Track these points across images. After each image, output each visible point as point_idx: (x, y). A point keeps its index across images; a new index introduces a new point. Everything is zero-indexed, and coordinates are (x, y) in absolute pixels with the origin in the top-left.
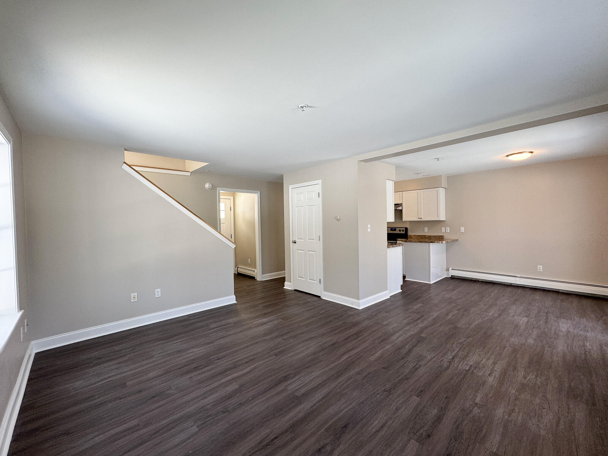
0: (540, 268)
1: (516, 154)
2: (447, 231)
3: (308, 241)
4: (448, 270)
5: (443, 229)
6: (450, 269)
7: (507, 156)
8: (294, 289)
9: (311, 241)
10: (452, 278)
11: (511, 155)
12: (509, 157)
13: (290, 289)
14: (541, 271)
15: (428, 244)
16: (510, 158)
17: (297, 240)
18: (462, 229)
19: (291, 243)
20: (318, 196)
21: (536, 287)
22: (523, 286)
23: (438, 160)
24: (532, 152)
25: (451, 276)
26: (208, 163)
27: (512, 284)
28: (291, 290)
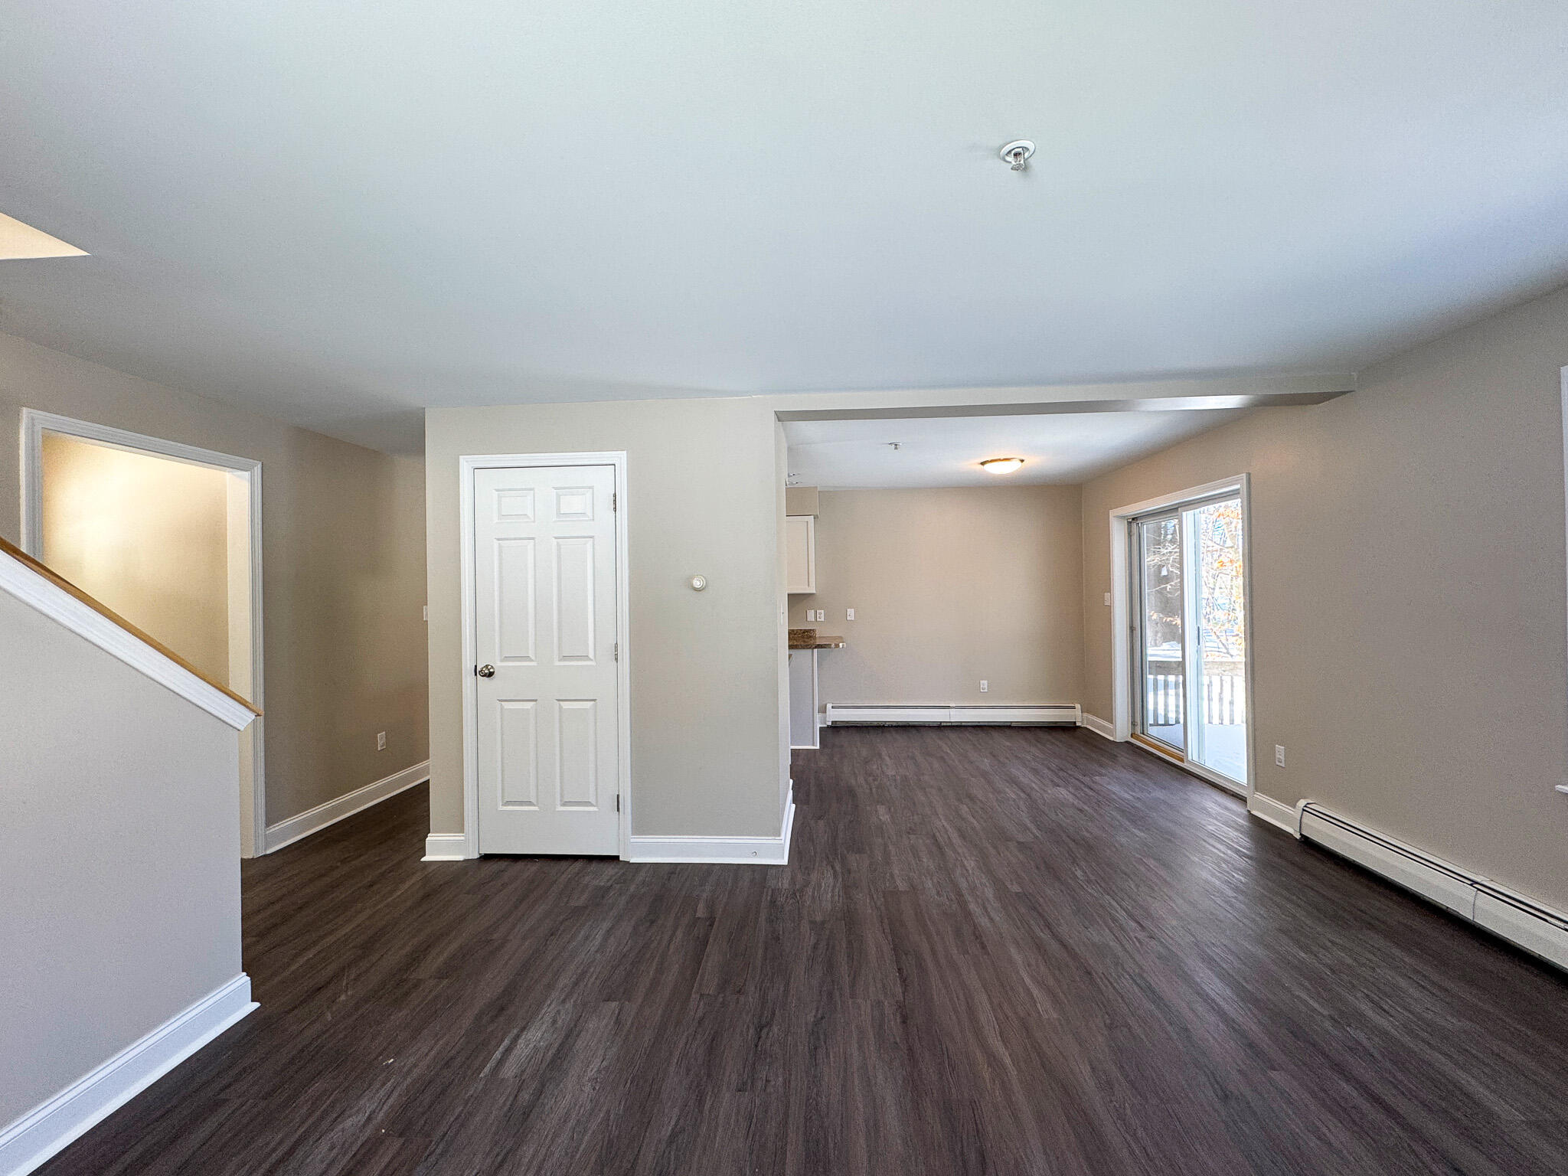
0: (984, 683)
1: (1000, 460)
2: (818, 620)
3: (558, 663)
4: (823, 710)
5: (811, 615)
6: (829, 706)
7: (983, 464)
8: (476, 856)
9: (580, 663)
10: (835, 727)
11: (992, 461)
12: (985, 465)
13: (460, 858)
14: (986, 690)
15: (811, 650)
16: (987, 467)
17: (498, 665)
18: (851, 612)
19: (468, 679)
20: (613, 506)
21: (979, 722)
22: (959, 724)
23: (896, 448)
24: (1022, 461)
25: (830, 724)
26: (86, 254)
27: (943, 724)
28: (465, 861)
